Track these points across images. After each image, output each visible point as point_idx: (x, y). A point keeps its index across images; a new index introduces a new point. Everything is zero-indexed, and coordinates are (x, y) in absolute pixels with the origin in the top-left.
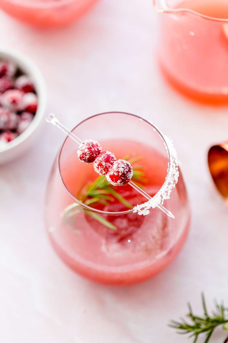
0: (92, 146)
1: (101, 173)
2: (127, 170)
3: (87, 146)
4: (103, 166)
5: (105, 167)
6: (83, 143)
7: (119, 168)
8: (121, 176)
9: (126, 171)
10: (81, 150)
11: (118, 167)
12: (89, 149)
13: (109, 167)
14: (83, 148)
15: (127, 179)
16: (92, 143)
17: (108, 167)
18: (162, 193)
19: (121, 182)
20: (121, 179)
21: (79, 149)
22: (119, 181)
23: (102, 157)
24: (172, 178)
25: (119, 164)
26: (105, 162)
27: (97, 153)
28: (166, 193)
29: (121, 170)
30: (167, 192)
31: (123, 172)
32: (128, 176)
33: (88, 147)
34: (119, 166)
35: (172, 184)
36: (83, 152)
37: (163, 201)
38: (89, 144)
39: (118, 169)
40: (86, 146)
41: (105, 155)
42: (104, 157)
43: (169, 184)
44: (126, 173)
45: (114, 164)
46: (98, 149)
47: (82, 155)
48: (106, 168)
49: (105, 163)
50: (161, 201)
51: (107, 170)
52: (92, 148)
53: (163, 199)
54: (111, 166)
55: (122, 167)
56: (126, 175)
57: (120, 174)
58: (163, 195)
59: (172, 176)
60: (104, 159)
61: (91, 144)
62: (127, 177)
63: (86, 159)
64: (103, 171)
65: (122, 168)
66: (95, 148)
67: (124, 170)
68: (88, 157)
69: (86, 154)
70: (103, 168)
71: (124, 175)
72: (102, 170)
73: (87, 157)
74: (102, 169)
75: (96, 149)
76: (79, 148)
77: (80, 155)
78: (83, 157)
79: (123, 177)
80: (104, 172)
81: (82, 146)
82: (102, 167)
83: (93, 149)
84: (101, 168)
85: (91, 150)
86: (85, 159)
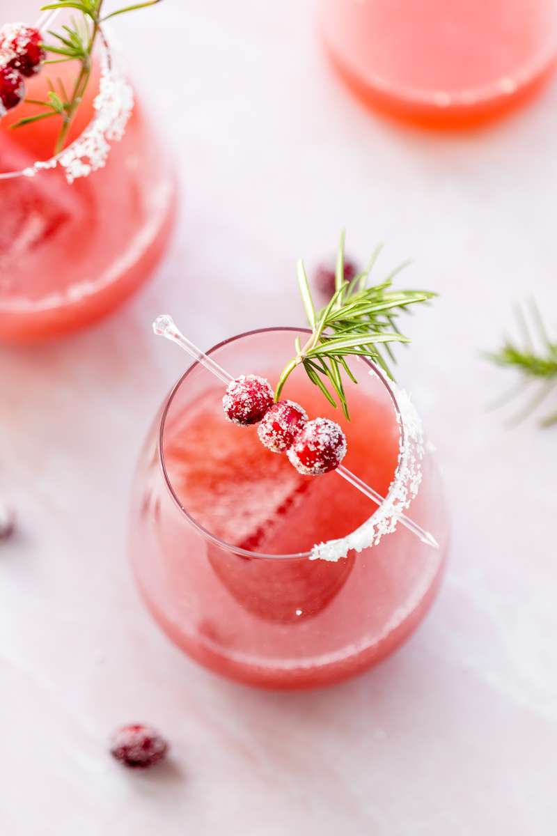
0: (256, 386)
1: (275, 447)
2: (336, 441)
3: (247, 387)
4: (283, 431)
5: (287, 432)
6: (238, 382)
7: (319, 436)
8: (324, 452)
9: (335, 444)
10: (233, 396)
11: (318, 434)
12: (249, 393)
13: (296, 433)
14: (238, 391)
15: (335, 460)
16: (256, 381)
17: (293, 434)
18: (378, 520)
19: (321, 467)
20: (324, 459)
21: (228, 394)
22: (317, 465)
23: (280, 411)
24: (404, 489)
25: (318, 427)
26: (288, 422)
27: (267, 404)
28: (388, 522)
29: (323, 439)
30: (389, 519)
31: (327, 444)
32: (337, 455)
33: (248, 389)
34: (320, 431)
35: (402, 502)
36: (238, 400)
37: (379, 537)
38: (249, 384)
39: (317, 437)
40: (244, 388)
41: (286, 409)
42: (284, 413)
43: (397, 501)
44: (334, 446)
45: (306, 428)
46: (268, 396)
47: (234, 407)
48: (288, 437)
49: (287, 425)
50: (375, 538)
51: (290, 439)
52: (257, 393)
53: (379, 535)
54: (300, 431)
55: (327, 434)
56: (333, 450)
57: (322, 448)
58: (378, 527)
59: (404, 485)
60: (284, 416)
61: (255, 384)
62: (335, 456)
63: (244, 415)
64: (280, 442)
65: (327, 436)
66: (263, 392)
67: (331, 440)
68: (249, 411)
69: (245, 404)
70: (282, 435)
71: (329, 450)
72: (279, 440)
73: (247, 410)
74: (279, 437)
75: (265, 396)
76: (228, 390)
77: (230, 407)
78: (237, 410)
79: (327, 455)
80: (283, 445)
81: (234, 387)
82: (280, 432)
83: (259, 395)
84: (278, 434)
85: (255, 397)
86: (242, 415)
